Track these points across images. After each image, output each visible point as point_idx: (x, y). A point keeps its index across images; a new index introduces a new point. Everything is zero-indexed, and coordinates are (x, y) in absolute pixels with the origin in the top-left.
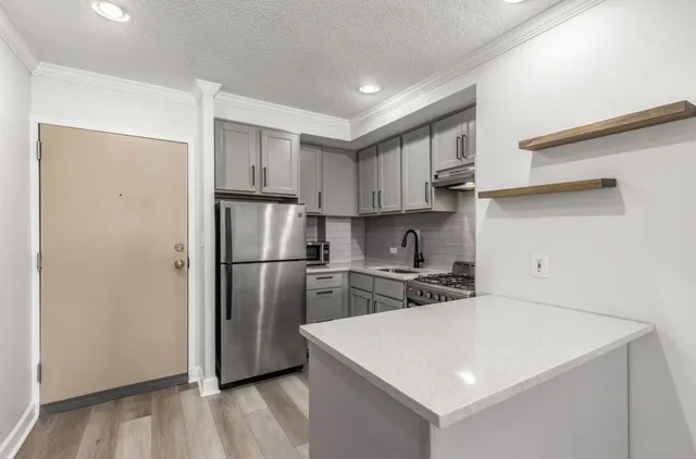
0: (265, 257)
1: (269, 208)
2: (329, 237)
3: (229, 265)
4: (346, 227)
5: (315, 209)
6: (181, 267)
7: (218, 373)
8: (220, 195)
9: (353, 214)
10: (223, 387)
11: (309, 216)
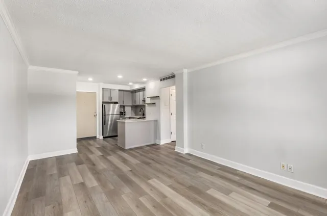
0: (111, 114)
1: (112, 105)
2: (125, 110)
3: (105, 115)
4: (130, 108)
5: (122, 104)
6: (95, 116)
7: (103, 135)
8: (103, 102)
9: (131, 105)
10: (104, 137)
11: (120, 106)
